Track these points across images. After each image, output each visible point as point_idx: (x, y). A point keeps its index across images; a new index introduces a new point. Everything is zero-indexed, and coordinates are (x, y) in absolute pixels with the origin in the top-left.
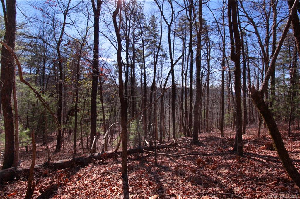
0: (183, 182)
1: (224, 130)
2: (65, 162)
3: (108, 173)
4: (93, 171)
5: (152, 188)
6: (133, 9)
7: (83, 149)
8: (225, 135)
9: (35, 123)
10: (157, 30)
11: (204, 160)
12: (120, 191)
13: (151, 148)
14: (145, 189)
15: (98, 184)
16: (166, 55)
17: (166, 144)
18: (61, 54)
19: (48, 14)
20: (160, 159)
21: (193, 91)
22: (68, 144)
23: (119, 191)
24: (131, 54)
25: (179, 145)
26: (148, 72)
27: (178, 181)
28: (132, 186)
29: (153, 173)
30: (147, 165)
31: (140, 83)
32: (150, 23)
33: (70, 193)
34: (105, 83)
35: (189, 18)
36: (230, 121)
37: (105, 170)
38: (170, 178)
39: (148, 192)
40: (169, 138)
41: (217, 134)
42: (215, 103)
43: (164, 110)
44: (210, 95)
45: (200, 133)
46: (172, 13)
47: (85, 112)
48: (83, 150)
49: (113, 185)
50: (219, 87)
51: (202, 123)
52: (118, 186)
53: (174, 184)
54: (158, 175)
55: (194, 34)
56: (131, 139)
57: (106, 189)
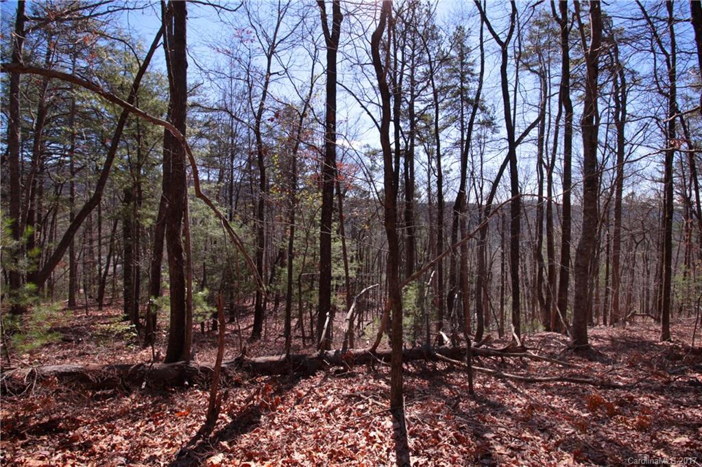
0: (550, 450)
1: (673, 324)
2: (273, 362)
3: (359, 398)
4: (327, 389)
5: (464, 449)
6: (411, 20)
7: (304, 337)
8: (673, 337)
9: (217, 279)
10: (470, 60)
11: (609, 400)
12: (387, 444)
13: (455, 353)
14: (446, 450)
15: (340, 418)
16: (494, 122)
17: (494, 345)
18: (263, 139)
19: (240, 60)
20: (479, 383)
21: (571, 211)
22: (274, 324)
23: (386, 442)
24: (405, 126)
25: (532, 352)
26: (445, 166)
27: (533, 445)
28: (415, 437)
29: (464, 413)
30: (446, 391)
31: (426, 194)
32: (451, 47)
33: (283, 427)
34: (347, 197)
35: (560, 17)
36: (692, 298)
37: (351, 390)
38: (512, 434)
39: (455, 459)
40: (501, 332)
41: (648, 333)
42: (639, 245)
43: (488, 259)
44: (624, 223)
45: (592, 325)
46: (511, 12)
47: (308, 259)
48: (304, 341)
49: (372, 428)
50: (653, 198)
51: (597, 299)
52: (382, 431)
53: (525, 450)
54: (477, 421)
55: (575, 58)
56: (405, 325)
57: (357, 434)
